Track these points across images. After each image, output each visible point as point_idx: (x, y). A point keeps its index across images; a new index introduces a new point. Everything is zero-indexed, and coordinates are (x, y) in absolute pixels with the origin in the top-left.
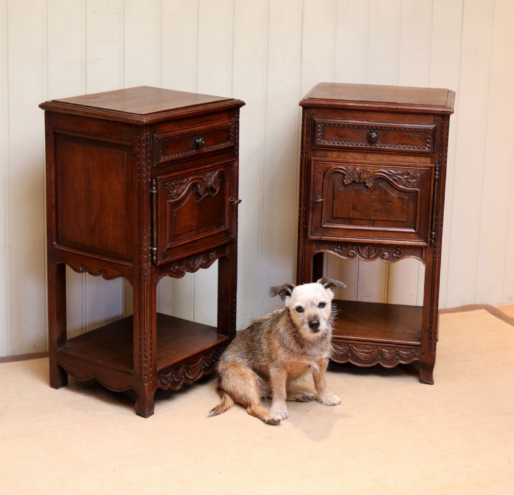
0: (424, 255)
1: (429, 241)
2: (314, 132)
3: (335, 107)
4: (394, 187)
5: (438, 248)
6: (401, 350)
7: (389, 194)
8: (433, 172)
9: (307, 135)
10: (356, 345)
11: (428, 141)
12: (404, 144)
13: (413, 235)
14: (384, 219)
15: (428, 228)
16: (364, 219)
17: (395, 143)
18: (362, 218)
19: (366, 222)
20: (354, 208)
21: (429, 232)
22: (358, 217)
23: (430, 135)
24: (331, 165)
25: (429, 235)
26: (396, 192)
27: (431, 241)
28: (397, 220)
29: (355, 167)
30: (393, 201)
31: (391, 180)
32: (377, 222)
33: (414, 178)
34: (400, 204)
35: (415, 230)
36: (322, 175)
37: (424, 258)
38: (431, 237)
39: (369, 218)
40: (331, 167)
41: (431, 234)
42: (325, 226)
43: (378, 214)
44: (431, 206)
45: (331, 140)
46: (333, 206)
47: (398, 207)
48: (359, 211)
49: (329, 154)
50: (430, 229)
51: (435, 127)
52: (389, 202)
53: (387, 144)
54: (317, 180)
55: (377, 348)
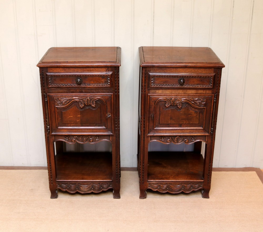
0: (206, 139)
1: (210, 133)
2: (149, 80)
3: (161, 66)
4: (192, 107)
5: (214, 136)
6: (193, 184)
7: (190, 111)
8: (213, 98)
9: (144, 82)
10: (171, 184)
11: (212, 82)
12: (198, 84)
13: (202, 130)
14: (187, 123)
15: (209, 126)
16: (177, 124)
17: (193, 84)
18: (175, 123)
19: (177, 125)
20: (171, 119)
21: (210, 128)
22: (173, 123)
23: (212, 79)
24: (158, 98)
25: (210, 130)
26: (193, 109)
27: (211, 133)
28: (194, 123)
29: (172, 98)
30: (192, 114)
31: (191, 103)
32: (183, 125)
33: (203, 102)
34: (195, 115)
35: (203, 128)
36: (154, 103)
37: (206, 141)
38: (211, 131)
39: (179, 123)
40: (158, 99)
41: (211, 129)
42: (155, 129)
43: (184, 121)
44: (211, 115)
45: (158, 84)
46: (160, 118)
47: (194, 117)
48: (174, 120)
49: (157, 91)
50: (210, 127)
51: (215, 75)
52: (189, 114)
53: (189, 85)
54: (151, 105)
55: (182, 184)
